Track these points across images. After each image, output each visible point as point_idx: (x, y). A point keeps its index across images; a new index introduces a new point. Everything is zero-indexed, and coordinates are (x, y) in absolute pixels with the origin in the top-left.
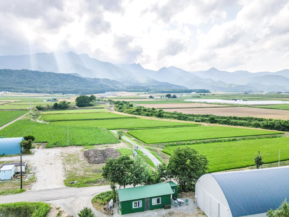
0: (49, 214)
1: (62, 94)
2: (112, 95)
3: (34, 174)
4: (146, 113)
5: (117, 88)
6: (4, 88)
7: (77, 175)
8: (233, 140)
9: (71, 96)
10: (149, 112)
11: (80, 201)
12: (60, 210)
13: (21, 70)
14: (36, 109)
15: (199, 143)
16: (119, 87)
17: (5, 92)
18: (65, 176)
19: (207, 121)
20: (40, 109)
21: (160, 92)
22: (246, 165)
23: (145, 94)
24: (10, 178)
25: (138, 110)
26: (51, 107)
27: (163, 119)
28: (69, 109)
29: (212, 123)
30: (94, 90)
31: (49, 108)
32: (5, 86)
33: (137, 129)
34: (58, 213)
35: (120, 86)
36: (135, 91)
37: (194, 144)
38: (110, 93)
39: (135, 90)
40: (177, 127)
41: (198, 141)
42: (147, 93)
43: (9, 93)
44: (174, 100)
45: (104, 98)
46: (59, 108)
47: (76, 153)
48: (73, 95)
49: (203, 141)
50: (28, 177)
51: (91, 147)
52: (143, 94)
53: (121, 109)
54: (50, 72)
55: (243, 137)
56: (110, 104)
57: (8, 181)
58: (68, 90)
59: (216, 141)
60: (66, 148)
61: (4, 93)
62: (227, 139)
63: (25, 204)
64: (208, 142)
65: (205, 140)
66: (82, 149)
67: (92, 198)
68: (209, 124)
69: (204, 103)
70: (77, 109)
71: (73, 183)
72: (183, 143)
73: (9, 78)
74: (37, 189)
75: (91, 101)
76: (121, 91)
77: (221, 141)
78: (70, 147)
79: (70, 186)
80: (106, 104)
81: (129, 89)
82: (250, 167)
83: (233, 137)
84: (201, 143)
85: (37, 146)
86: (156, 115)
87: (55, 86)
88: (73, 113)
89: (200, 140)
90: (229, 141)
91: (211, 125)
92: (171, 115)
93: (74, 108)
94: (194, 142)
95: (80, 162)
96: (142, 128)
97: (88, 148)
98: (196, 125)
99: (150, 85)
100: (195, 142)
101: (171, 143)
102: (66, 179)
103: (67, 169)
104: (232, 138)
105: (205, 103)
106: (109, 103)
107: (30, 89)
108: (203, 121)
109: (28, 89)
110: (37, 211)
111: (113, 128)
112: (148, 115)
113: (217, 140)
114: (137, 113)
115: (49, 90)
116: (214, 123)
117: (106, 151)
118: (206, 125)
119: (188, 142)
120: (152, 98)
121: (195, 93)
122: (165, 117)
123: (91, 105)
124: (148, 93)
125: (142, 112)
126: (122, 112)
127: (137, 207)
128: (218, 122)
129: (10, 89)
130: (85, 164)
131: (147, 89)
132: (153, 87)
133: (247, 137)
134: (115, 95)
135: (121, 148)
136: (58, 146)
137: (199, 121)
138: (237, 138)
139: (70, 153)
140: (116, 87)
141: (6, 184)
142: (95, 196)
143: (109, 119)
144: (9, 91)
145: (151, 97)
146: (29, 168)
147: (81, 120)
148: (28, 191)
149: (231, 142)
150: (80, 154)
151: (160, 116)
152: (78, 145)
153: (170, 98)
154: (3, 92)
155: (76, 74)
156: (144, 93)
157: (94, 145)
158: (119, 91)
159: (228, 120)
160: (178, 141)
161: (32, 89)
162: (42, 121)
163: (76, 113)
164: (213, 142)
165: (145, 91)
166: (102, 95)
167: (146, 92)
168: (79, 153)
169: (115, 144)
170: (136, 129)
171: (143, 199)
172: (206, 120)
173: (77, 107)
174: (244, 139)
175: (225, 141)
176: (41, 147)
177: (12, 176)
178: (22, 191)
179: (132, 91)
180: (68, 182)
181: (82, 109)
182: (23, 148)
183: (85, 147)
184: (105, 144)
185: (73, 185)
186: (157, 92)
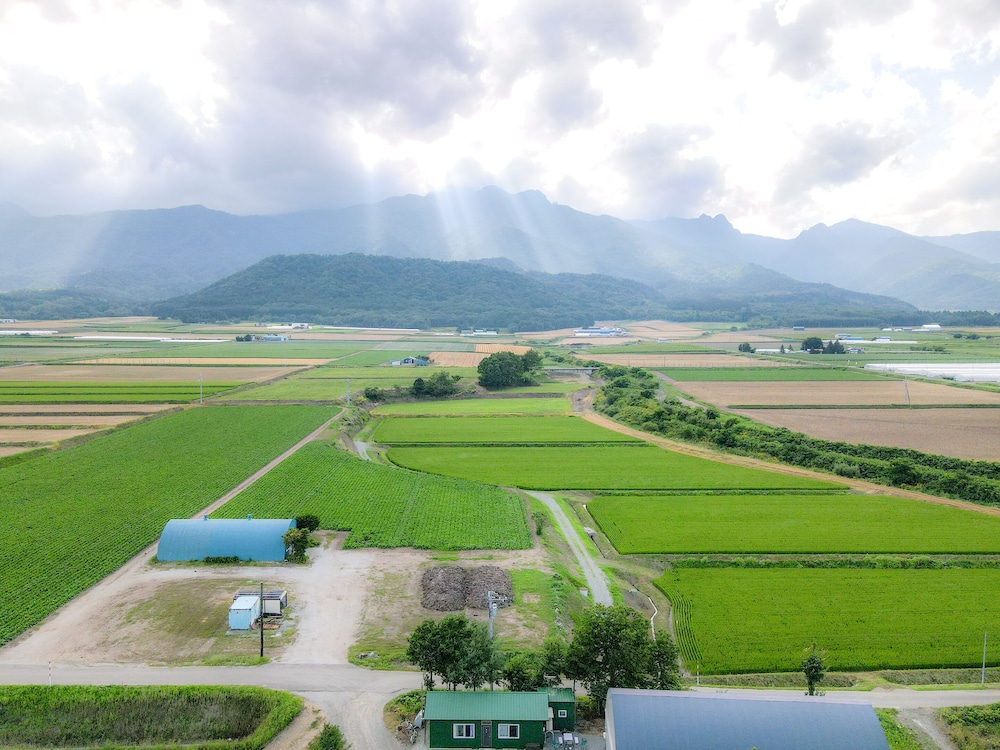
0: (297, 719)
1: (455, 328)
2: (613, 334)
3: (297, 621)
4: (685, 426)
5: (635, 308)
6: (298, 313)
7: (383, 637)
8: (920, 565)
9: (481, 337)
10: (694, 422)
11: (362, 703)
12: (319, 715)
13: (344, 257)
14: (363, 398)
15: (786, 566)
16: (643, 303)
17: (299, 325)
18: (357, 635)
19: (882, 473)
20: (374, 396)
21: (790, 325)
22: (876, 663)
23: (734, 329)
24: (248, 627)
25: (659, 415)
26: (404, 391)
27: (729, 456)
28: (457, 398)
29: (896, 483)
30: (557, 317)
31: (398, 396)
32: (301, 305)
33: (621, 492)
34: (314, 720)
35: (647, 301)
36: (698, 319)
37: (768, 565)
38: (605, 326)
39: (698, 315)
40: (757, 492)
41: (787, 558)
42: (739, 326)
43: (310, 327)
44: (828, 364)
45: (584, 348)
46: (427, 393)
47: (405, 573)
48: (488, 333)
49: (804, 557)
50: (283, 628)
51: (449, 556)
52: (725, 331)
53: (611, 405)
54: (423, 260)
55: (965, 558)
56: (591, 377)
57: (242, 632)
58: (475, 316)
59: (851, 563)
60: (389, 552)
61: (297, 328)
62: (897, 558)
63: (260, 692)
64: (820, 565)
65: (813, 556)
66: (424, 560)
67: (391, 698)
68: (884, 487)
69: (940, 383)
70: (480, 397)
71: (364, 656)
72: (733, 561)
73: (312, 281)
74: (292, 661)
75: (526, 369)
76: (649, 319)
77: (873, 566)
78: (397, 552)
79: (358, 664)
80: (578, 376)
81: (676, 312)
82: (889, 671)
83: (925, 553)
84: (795, 566)
85: (324, 543)
86: (713, 437)
87: (436, 303)
88: (461, 416)
89: (796, 553)
90: (904, 565)
91: (893, 491)
92: (762, 440)
93: (471, 395)
94: (772, 559)
95: (404, 600)
96: (637, 492)
97: (441, 560)
98: (831, 490)
99: (758, 295)
100: (774, 561)
101: (692, 558)
102: (355, 644)
103: (367, 617)
104: (916, 558)
105: (950, 380)
106: (590, 372)
107: (366, 313)
108: (866, 473)
109: (358, 314)
110: (276, 709)
111: (548, 487)
112: (687, 436)
113: (856, 559)
114: (654, 425)
115: (417, 317)
116: (909, 483)
117: (477, 576)
118: (870, 492)
119: (750, 558)
120: (747, 353)
121: (936, 326)
122: (743, 445)
123: (527, 383)
124: (745, 325)
125: (672, 421)
126: (612, 414)
127: (464, 737)
128: (924, 482)
129: (312, 316)
130: (413, 609)
131: (744, 309)
132: (769, 304)
133: (981, 556)
134: (622, 336)
135: (525, 567)
136: (371, 546)
137: (850, 475)
138: (940, 560)
139: (393, 571)
140: (633, 304)
141: (239, 639)
142: (398, 694)
143: (557, 446)
144: (310, 321)
145: (746, 348)
146: (291, 604)
147: (475, 446)
148: (274, 662)
149: (911, 570)
150: (414, 577)
151: (726, 442)
152: (419, 547)
153: (818, 352)
154: (294, 325)
155: (503, 260)
156: (729, 326)
157: (459, 549)
158: (643, 318)
159: (961, 478)
160: (720, 552)
161: (372, 313)
162: (369, 444)
163: (472, 416)
164: (842, 565)
165: (737, 317)
166: (580, 334)
167: (738, 321)
168: (412, 571)
169: (514, 552)
170: (617, 492)
171: (477, 722)
172: (882, 469)
173: (481, 390)
174: (966, 565)
175: (886, 566)
176: (335, 542)
177: (253, 621)
178: (263, 662)
179: (690, 320)
180: (356, 654)
181: (495, 396)
182: (290, 548)
183: (436, 554)
184: (490, 548)
185: (363, 661)
186: (779, 325)
